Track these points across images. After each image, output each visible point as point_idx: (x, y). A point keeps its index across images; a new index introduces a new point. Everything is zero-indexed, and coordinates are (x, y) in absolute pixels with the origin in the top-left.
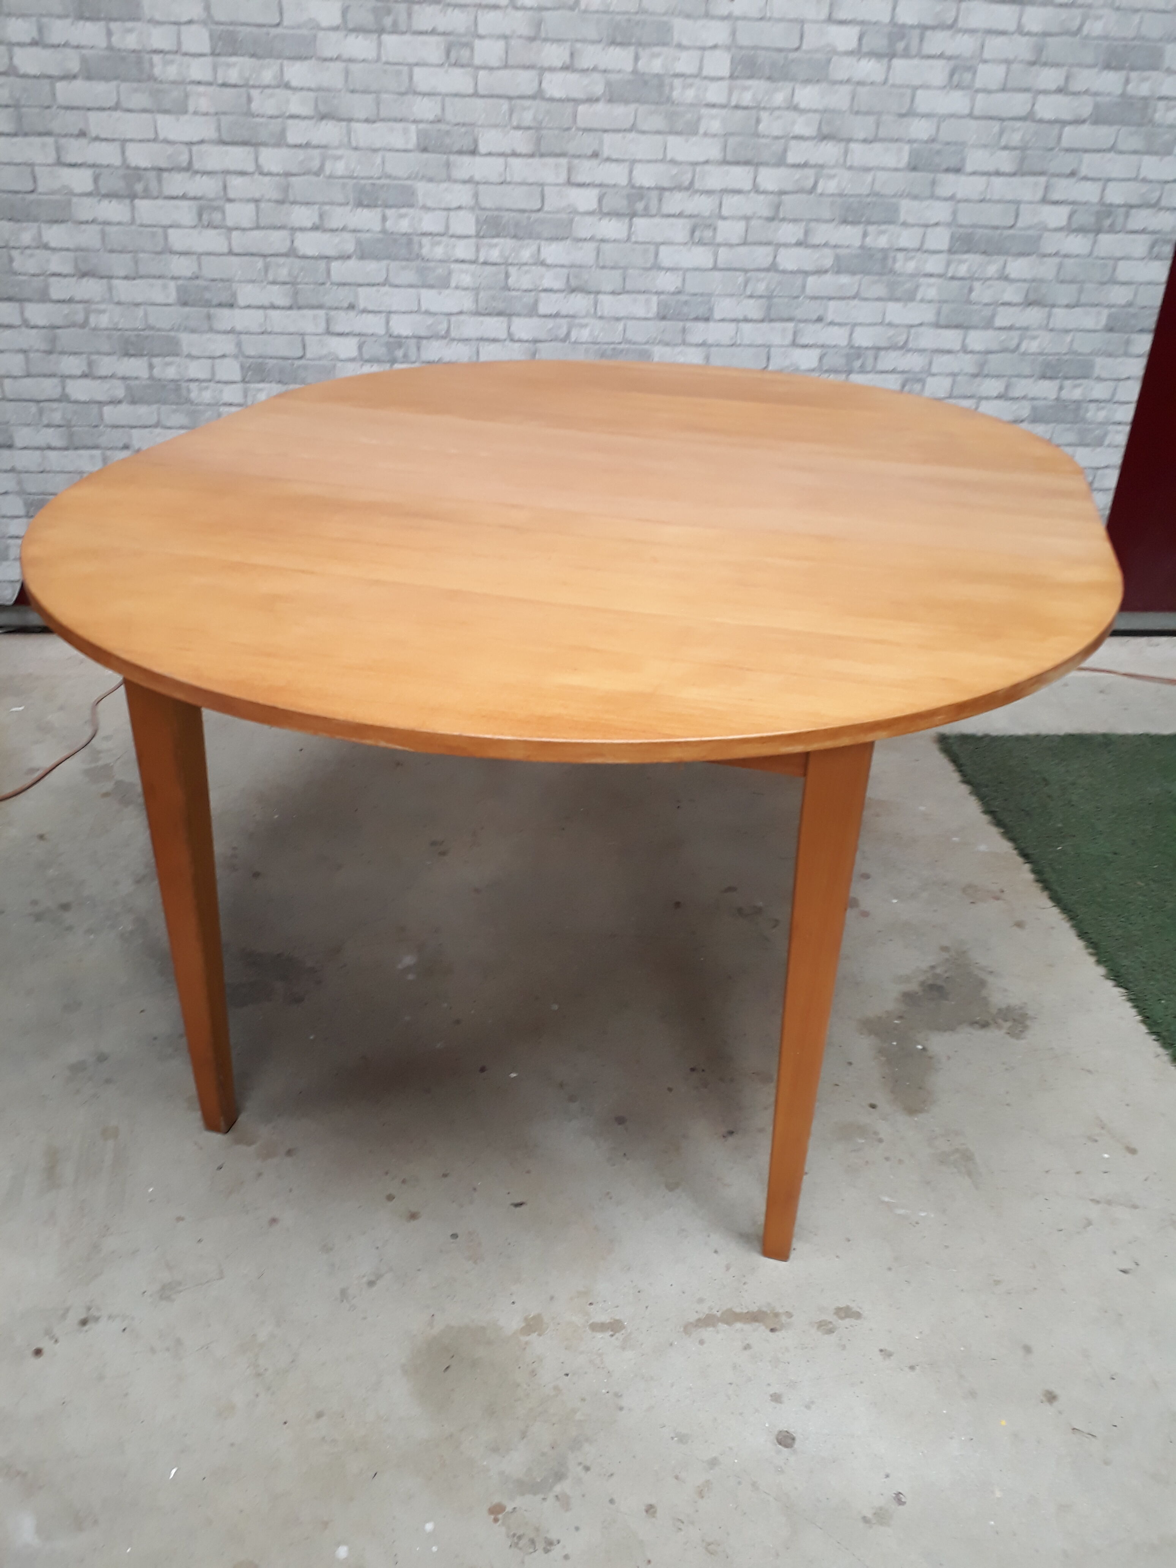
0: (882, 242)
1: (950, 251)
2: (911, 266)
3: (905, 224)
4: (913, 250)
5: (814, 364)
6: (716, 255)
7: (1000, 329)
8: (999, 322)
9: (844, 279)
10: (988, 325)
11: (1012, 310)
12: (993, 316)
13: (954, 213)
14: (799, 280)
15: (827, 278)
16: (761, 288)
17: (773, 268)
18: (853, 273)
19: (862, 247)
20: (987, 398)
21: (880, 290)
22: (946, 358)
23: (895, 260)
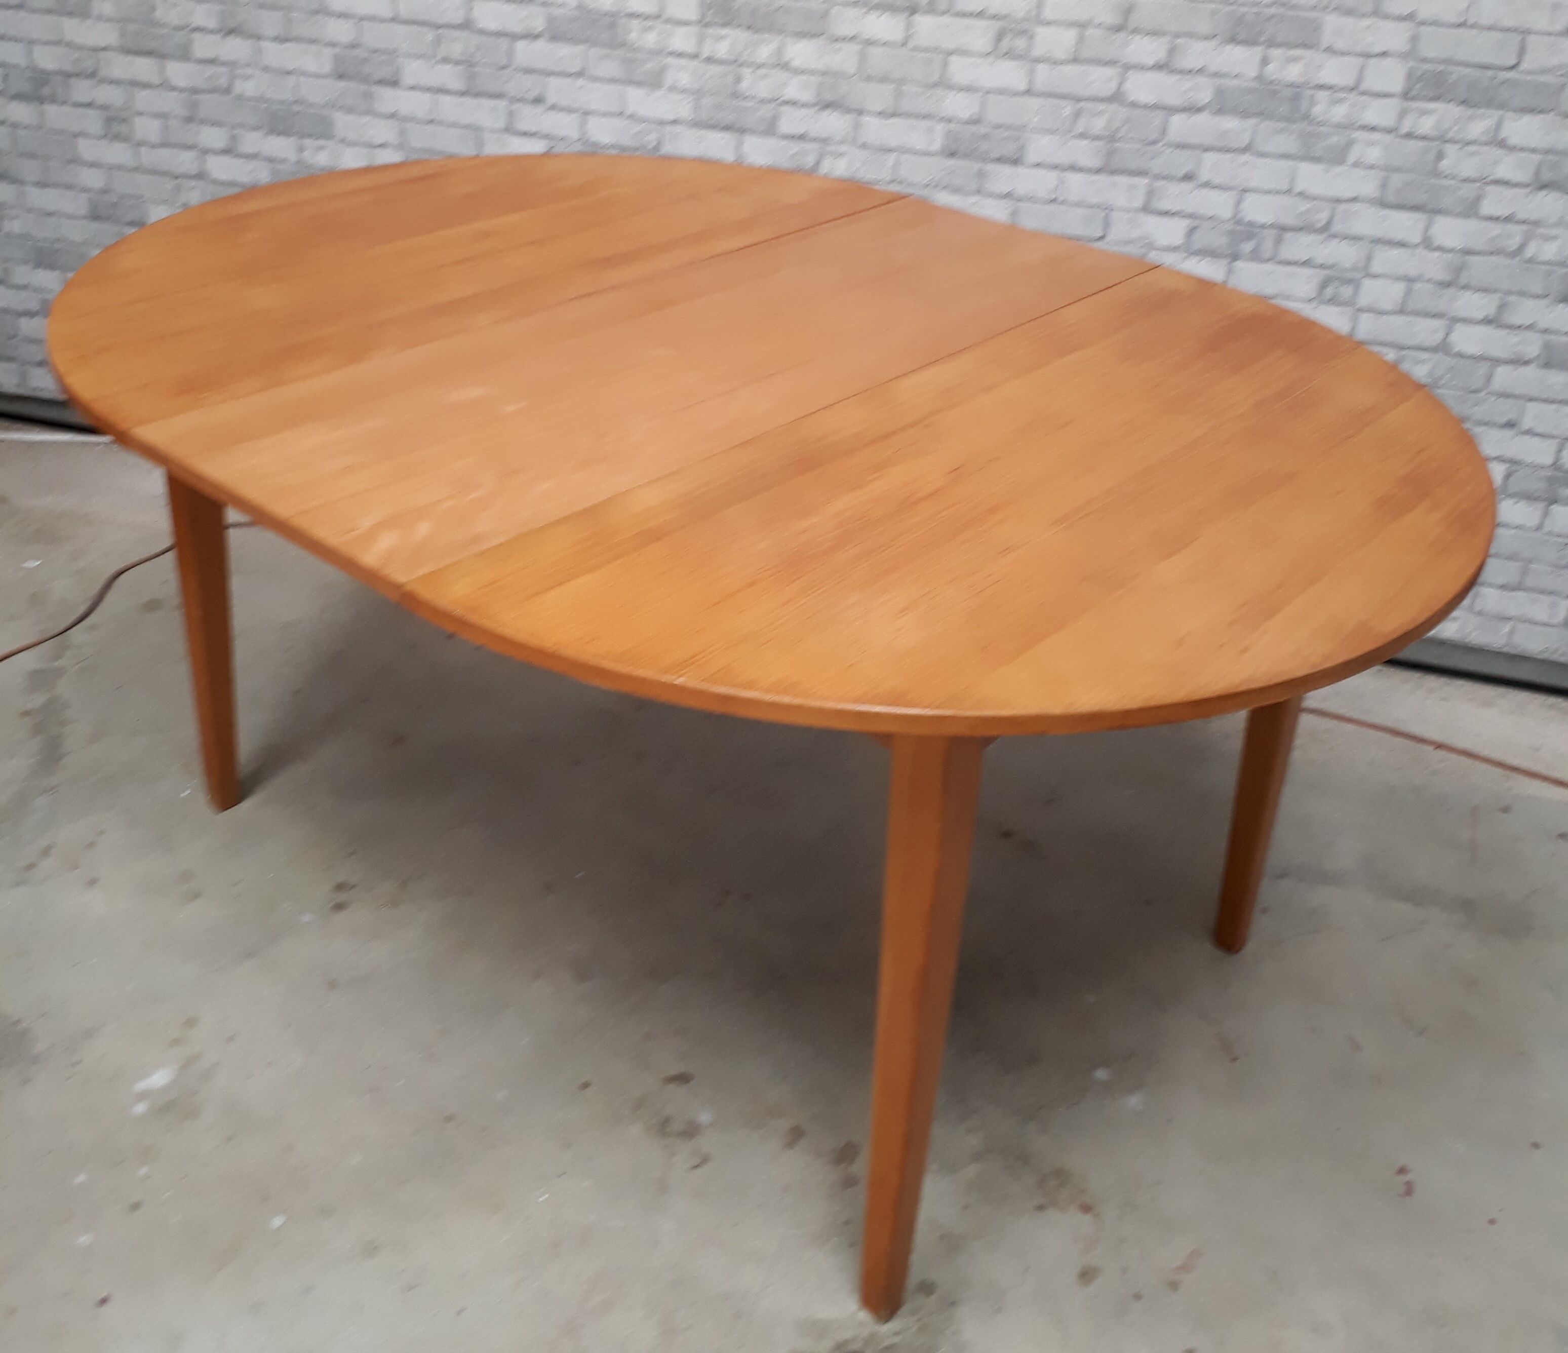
0: (1294, 73)
1: (1406, 95)
2: (1340, 113)
3: (1330, 50)
4: (1342, 89)
5: (1178, 239)
6: (1031, 73)
7: (1491, 218)
8: (1487, 207)
9: (1230, 123)
10: (1470, 210)
11: (1510, 193)
12: (1478, 199)
13: (1415, 39)
14: (1157, 118)
15: (1203, 119)
16: (1099, 125)
17: (1116, 97)
18: (1245, 114)
19: (1259, 78)
20: (1465, 321)
21: (1287, 142)
22: (1395, 253)
23: (1312, 102)
